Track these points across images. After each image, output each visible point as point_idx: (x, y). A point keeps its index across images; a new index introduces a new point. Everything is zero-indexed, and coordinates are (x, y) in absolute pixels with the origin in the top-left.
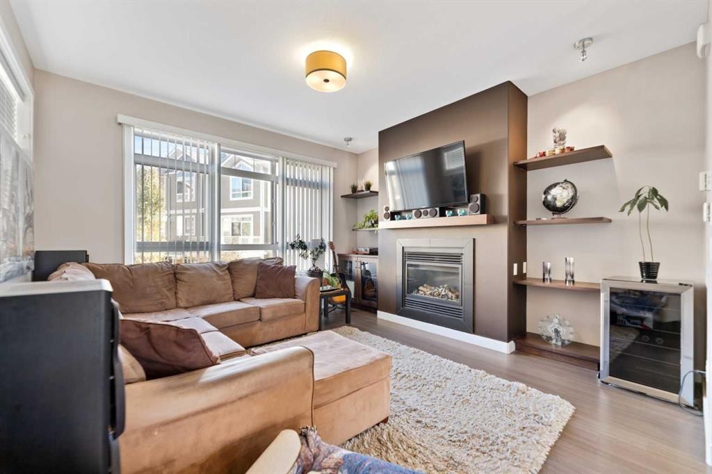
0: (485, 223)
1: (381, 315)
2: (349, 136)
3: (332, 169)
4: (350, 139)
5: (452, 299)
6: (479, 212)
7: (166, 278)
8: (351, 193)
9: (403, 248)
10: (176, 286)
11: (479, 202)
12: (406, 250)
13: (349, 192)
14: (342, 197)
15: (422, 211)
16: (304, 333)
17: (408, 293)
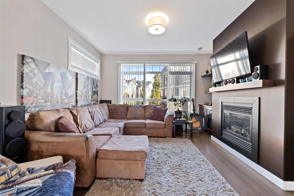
0: (261, 86)
1: (213, 138)
2: (200, 47)
3: (195, 64)
4: (201, 48)
5: (247, 137)
6: (259, 78)
7: (125, 109)
8: (206, 74)
9: (222, 102)
10: (127, 112)
11: (258, 72)
12: (224, 104)
13: (205, 74)
14: (202, 77)
15: (228, 80)
16: (164, 136)
17: (224, 128)
